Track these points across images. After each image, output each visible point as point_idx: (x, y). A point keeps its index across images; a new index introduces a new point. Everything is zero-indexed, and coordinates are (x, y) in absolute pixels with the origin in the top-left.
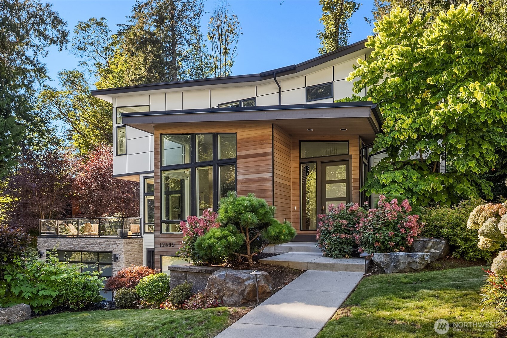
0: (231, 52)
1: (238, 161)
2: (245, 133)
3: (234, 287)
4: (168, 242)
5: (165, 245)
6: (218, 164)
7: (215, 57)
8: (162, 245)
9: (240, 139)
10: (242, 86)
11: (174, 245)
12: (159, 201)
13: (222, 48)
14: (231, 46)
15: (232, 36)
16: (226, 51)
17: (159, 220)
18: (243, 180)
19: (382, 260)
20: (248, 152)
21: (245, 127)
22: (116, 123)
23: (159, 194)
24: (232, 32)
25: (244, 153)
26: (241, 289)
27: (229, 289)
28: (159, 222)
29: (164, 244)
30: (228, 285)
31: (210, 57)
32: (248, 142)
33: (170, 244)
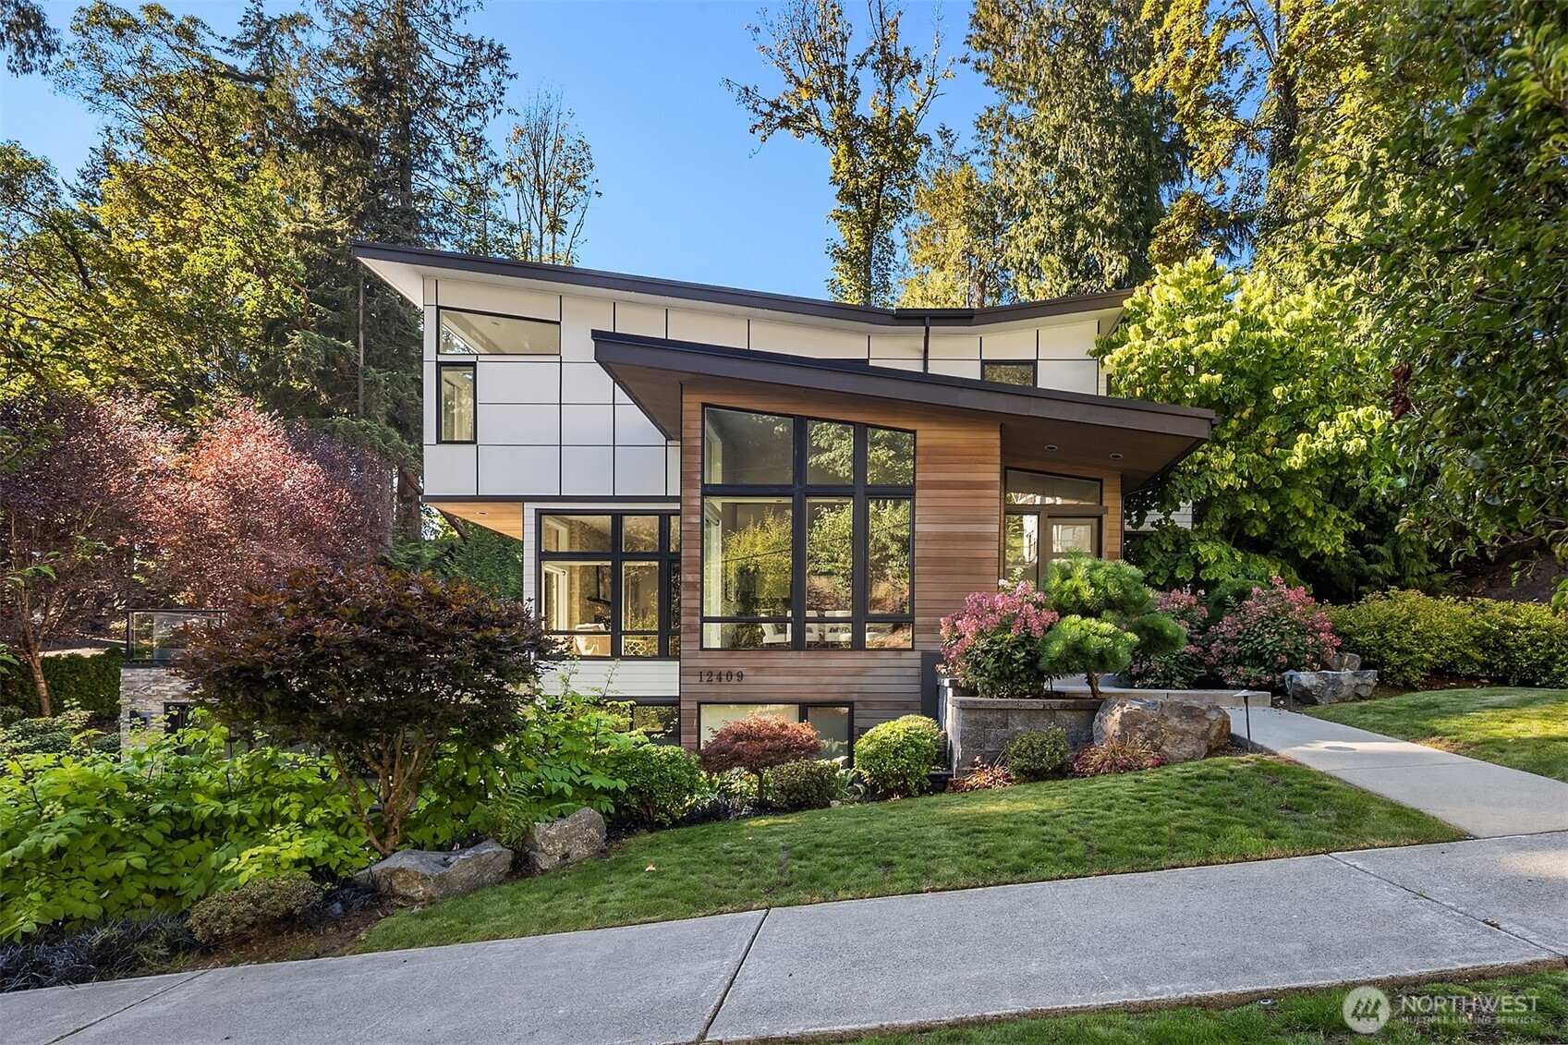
0: (569, 229)
1: (919, 492)
2: (937, 434)
3: (1184, 726)
4: (724, 671)
5: (714, 678)
6: (866, 494)
7: (525, 232)
8: (705, 678)
9: (925, 447)
10: (833, 329)
11: (740, 676)
12: (698, 569)
13: (545, 216)
14: (571, 218)
15: (571, 192)
16: (556, 226)
17: (696, 615)
18: (929, 533)
19: (1314, 682)
20: (942, 477)
21: (938, 421)
22: (438, 352)
23: (698, 552)
24: (572, 182)
25: (933, 477)
26: (1200, 728)
27: (1174, 731)
28: (698, 620)
29: (710, 674)
30: (1169, 723)
31: (512, 228)
32: (940, 455)
33: (730, 674)
